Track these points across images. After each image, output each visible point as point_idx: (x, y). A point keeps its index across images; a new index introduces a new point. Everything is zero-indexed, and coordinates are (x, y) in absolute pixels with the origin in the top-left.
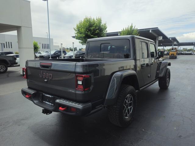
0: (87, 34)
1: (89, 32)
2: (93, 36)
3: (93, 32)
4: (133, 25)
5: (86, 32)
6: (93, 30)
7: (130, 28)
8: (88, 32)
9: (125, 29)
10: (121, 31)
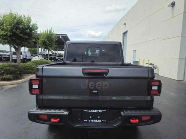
0: (15, 32)
1: (18, 30)
2: (23, 35)
3: (22, 31)
4: (52, 30)
5: (14, 30)
6: (22, 29)
7: (49, 32)
8: (16, 30)
9: (44, 32)
10: (40, 33)
